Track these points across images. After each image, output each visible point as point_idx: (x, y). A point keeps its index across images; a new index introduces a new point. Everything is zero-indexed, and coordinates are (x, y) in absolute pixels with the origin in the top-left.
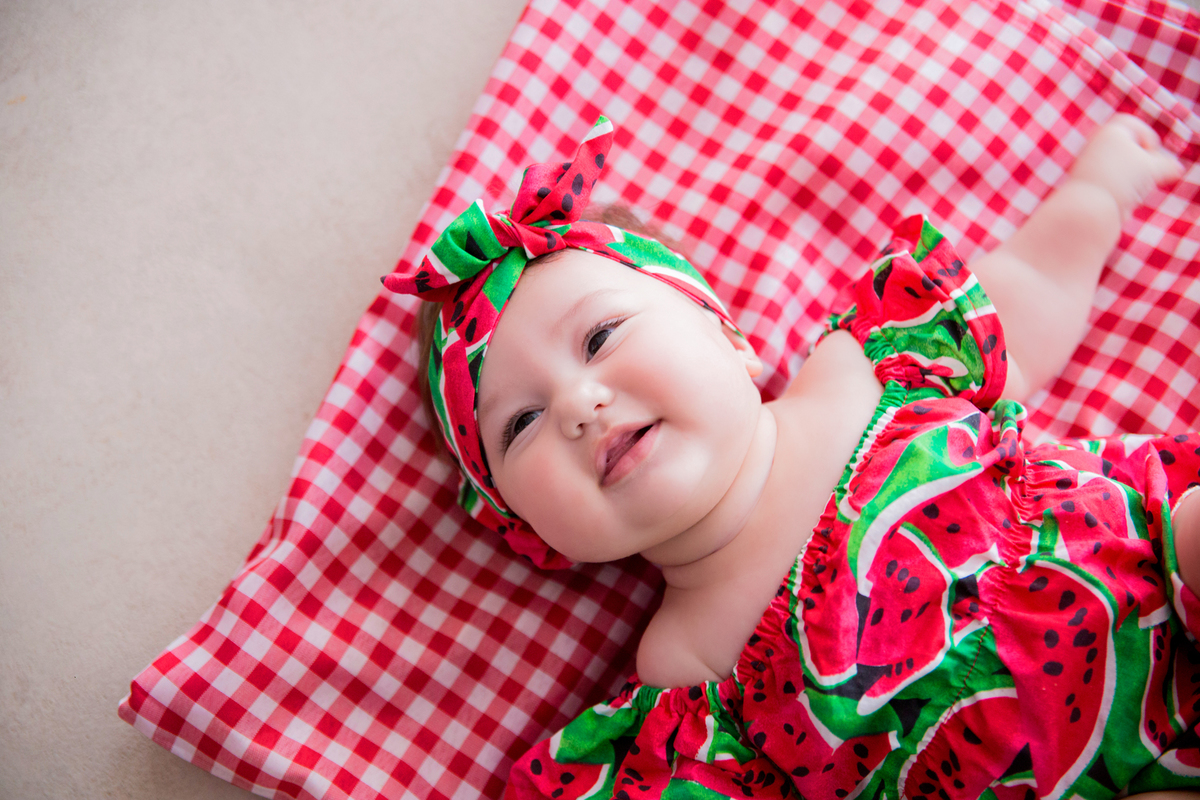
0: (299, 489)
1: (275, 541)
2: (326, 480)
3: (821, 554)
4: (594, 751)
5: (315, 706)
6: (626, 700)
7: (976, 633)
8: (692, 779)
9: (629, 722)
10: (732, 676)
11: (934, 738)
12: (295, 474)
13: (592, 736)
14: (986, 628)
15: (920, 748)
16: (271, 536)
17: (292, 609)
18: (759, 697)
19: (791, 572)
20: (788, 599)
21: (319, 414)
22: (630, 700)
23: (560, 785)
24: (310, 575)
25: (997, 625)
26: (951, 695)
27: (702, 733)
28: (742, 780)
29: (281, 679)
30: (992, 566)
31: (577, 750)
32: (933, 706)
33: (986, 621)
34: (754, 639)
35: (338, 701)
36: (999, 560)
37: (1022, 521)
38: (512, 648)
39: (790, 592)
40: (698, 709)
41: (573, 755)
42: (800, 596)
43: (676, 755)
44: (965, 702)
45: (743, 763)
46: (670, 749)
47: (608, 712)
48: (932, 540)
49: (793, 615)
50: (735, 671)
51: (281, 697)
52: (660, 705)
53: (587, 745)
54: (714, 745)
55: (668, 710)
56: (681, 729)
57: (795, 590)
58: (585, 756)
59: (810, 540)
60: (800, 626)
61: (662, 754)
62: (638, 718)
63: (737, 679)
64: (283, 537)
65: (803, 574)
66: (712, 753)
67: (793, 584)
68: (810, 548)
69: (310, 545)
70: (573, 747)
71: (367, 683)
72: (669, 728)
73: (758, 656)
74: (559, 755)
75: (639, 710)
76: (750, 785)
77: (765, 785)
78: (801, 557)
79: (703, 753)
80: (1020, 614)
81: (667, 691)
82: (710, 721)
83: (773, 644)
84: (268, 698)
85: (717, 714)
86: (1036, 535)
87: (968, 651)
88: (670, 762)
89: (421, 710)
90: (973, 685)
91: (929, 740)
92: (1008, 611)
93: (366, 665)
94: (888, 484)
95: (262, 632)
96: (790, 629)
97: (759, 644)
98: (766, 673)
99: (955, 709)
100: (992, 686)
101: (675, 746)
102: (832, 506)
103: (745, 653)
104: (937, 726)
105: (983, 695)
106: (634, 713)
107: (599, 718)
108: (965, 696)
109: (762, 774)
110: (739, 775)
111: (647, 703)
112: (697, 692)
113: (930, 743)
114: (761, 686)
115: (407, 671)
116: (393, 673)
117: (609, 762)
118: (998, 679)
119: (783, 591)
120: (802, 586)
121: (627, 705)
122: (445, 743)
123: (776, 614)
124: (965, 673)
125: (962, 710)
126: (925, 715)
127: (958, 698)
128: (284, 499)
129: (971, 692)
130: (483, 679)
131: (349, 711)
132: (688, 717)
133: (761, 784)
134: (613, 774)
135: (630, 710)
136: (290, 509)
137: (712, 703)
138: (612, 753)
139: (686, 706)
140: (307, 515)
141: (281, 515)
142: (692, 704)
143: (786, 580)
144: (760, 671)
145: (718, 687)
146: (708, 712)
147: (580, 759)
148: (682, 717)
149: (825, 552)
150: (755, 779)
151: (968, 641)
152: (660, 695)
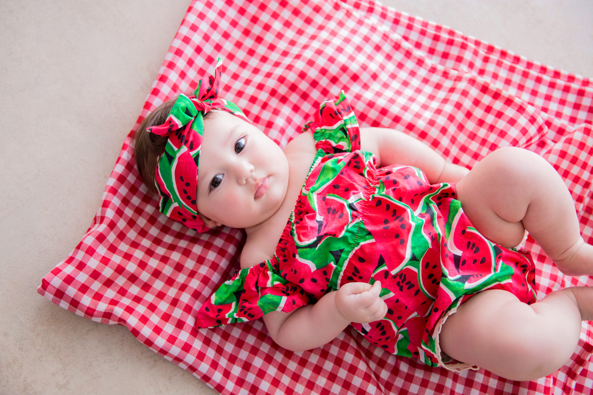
0: (106, 204)
1: (97, 225)
2: (116, 201)
3: (299, 208)
4: (228, 298)
5: (117, 284)
6: (237, 276)
7: (357, 223)
8: (267, 293)
9: (239, 284)
10: (274, 256)
11: (348, 264)
12: (104, 199)
13: (227, 292)
14: (361, 222)
15: (344, 268)
16: (95, 223)
17: (105, 250)
18: (285, 261)
19: (291, 216)
20: (290, 225)
21: (111, 176)
22: (238, 276)
23: (217, 314)
24: (112, 237)
25: (365, 220)
26: (351, 247)
27: (267, 278)
28: (285, 290)
29: (103, 275)
30: (361, 200)
31: (222, 299)
32: (345, 251)
33: (361, 219)
34: (281, 240)
35: (126, 282)
36: (364, 198)
37: (372, 186)
38: (192, 259)
39: (291, 222)
40: (264, 270)
41: (221, 301)
42: (295, 222)
43: (259, 288)
44: (357, 248)
45: (285, 285)
46: (257, 287)
47: (230, 283)
48: (341, 197)
49: (293, 229)
50: (275, 254)
51: (103, 282)
52: (250, 273)
53: (225, 296)
54: (272, 280)
55: (253, 274)
56: (259, 279)
57: (293, 221)
58: (225, 301)
59: (296, 204)
60: (295, 232)
61: (254, 289)
62: (242, 282)
63: (276, 256)
64: (101, 222)
65: (295, 216)
66: (273, 283)
67: (292, 219)
68: (296, 206)
69: (112, 225)
70: (220, 298)
71: (137, 276)
72: (255, 279)
73: (283, 246)
74: (215, 302)
75: (242, 279)
76: (289, 292)
77: (294, 292)
78: (293, 210)
79: (269, 284)
80: (374, 215)
81: (252, 267)
82: (270, 273)
83: (287, 241)
84: (98, 283)
85: (272, 270)
86: (377, 189)
87: (355, 230)
88: (258, 291)
89: (158, 285)
90: (359, 241)
91: (346, 265)
92: (369, 215)
93: (136, 268)
94: (318, 181)
95: (94, 258)
96: (292, 234)
97: (281, 242)
98: (286, 251)
99: (354, 252)
100: (366, 240)
101: (258, 285)
102: (301, 192)
103: (278, 246)
104: (348, 259)
105: (362, 243)
106: (241, 280)
107: (227, 286)
108: (356, 246)
109: (292, 287)
110: (284, 289)
111: (245, 274)
112: (263, 265)
113: (347, 266)
114: (285, 256)
115: (153, 270)
116: (147, 272)
117: (234, 301)
118: (367, 237)
119: (289, 222)
120: (295, 219)
121: (237, 278)
122: (169, 296)
123: (287, 230)
124: (355, 238)
125: (356, 251)
126: (343, 255)
127: (354, 248)
128: (100, 208)
129: (358, 244)
130: (182, 272)
131: (130, 286)
132: (261, 274)
133: (292, 291)
134: (237, 304)
135: (239, 280)
136: (103, 212)
137: (269, 267)
138: (235, 298)
139: (260, 270)
140: (110, 214)
141: (99, 214)
142: (261, 269)
143: (289, 219)
144: (284, 251)
145: (270, 261)
146: (268, 271)
147: (223, 302)
148: (258, 275)
149: (301, 207)
150: (290, 290)
151: (354, 226)
152: (249, 270)
